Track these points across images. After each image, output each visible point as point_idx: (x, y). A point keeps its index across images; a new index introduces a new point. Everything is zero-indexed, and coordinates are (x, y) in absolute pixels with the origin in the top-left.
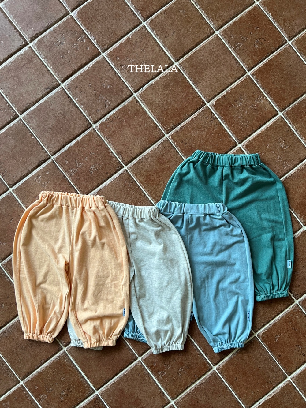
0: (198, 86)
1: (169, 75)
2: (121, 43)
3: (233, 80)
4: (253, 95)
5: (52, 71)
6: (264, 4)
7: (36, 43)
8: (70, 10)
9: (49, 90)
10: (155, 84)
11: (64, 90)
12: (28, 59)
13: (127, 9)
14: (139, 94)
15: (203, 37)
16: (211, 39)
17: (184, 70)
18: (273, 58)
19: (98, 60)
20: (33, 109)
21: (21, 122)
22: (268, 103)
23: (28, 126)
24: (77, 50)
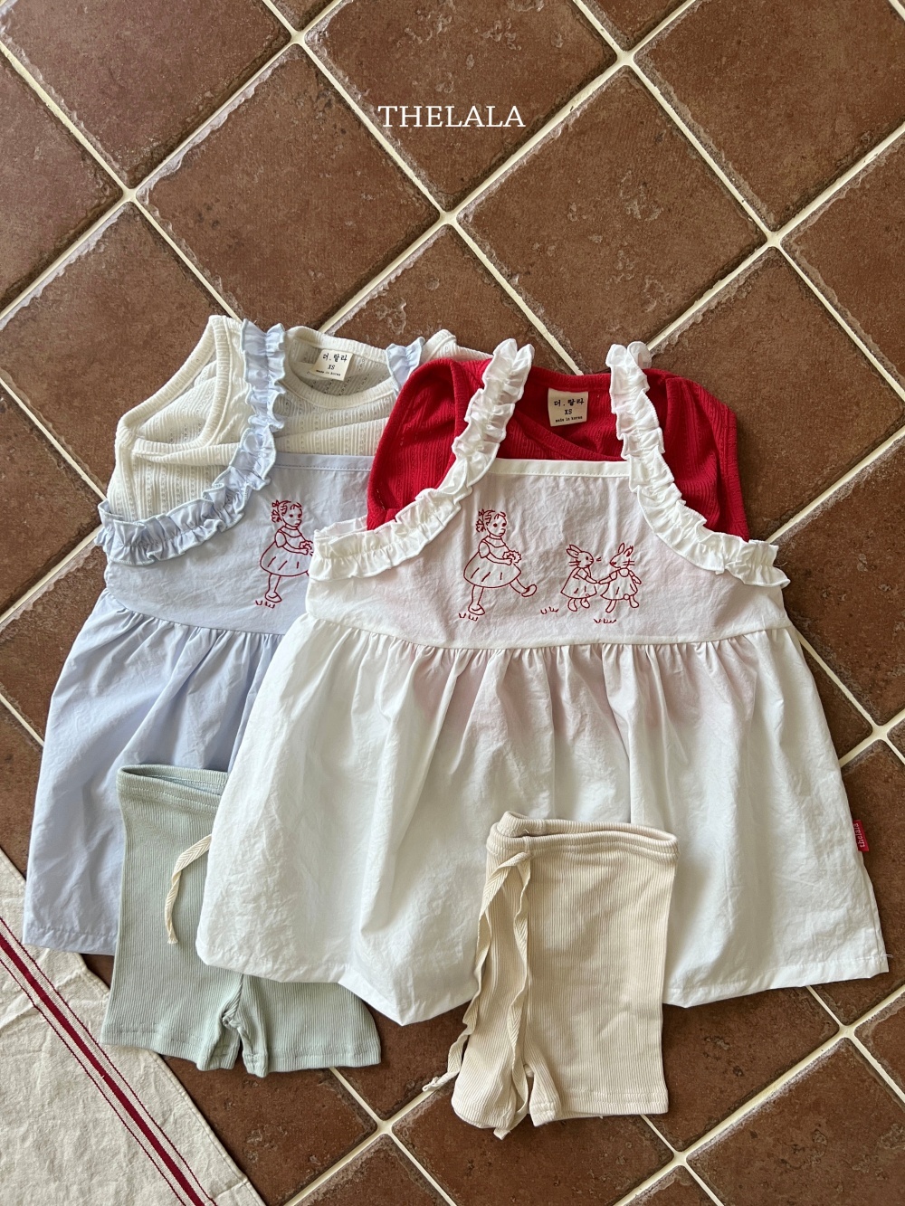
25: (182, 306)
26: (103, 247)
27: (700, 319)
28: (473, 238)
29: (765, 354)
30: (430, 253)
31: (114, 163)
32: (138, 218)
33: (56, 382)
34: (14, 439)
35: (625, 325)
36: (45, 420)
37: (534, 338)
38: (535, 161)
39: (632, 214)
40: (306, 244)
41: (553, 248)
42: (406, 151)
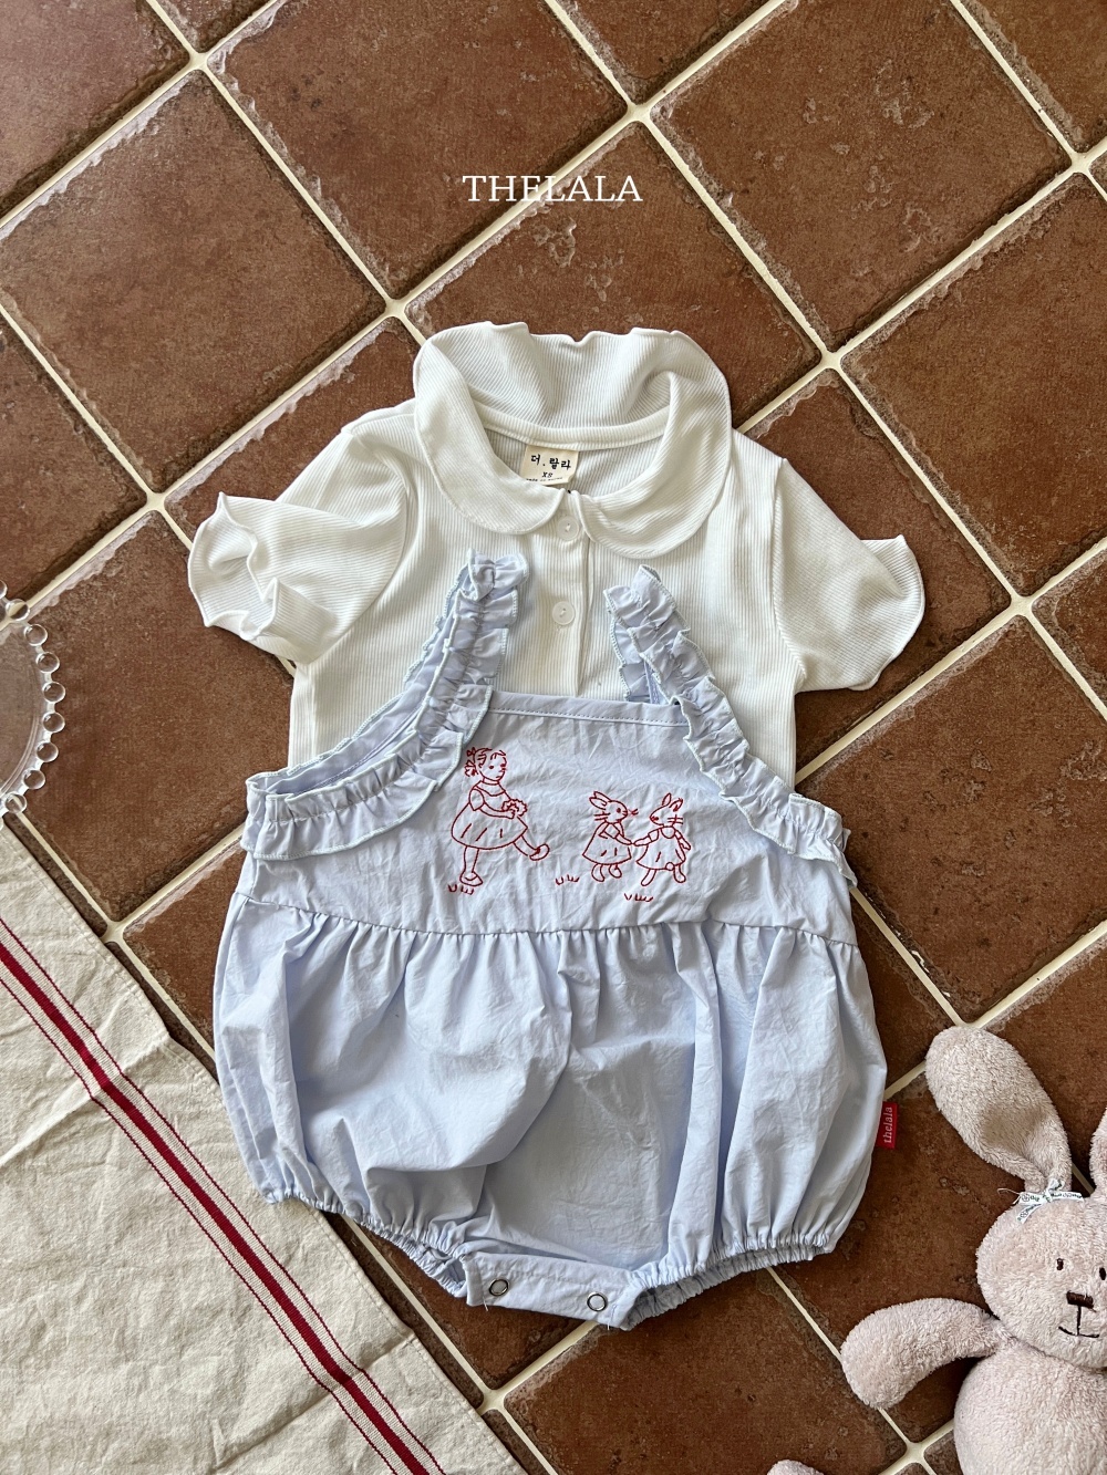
25: (263, 214)
26: (156, 129)
27: (978, 265)
28: (672, 142)
29: (1066, 314)
30: (611, 159)
31: (179, 17)
32: (209, 92)
33: (79, 312)
34: (14, 388)
35: (877, 269)
36: (59, 365)
37: (751, 280)
38: (761, 40)
39: (891, 117)
40: (440, 138)
41: (782, 158)
42: (585, 17)
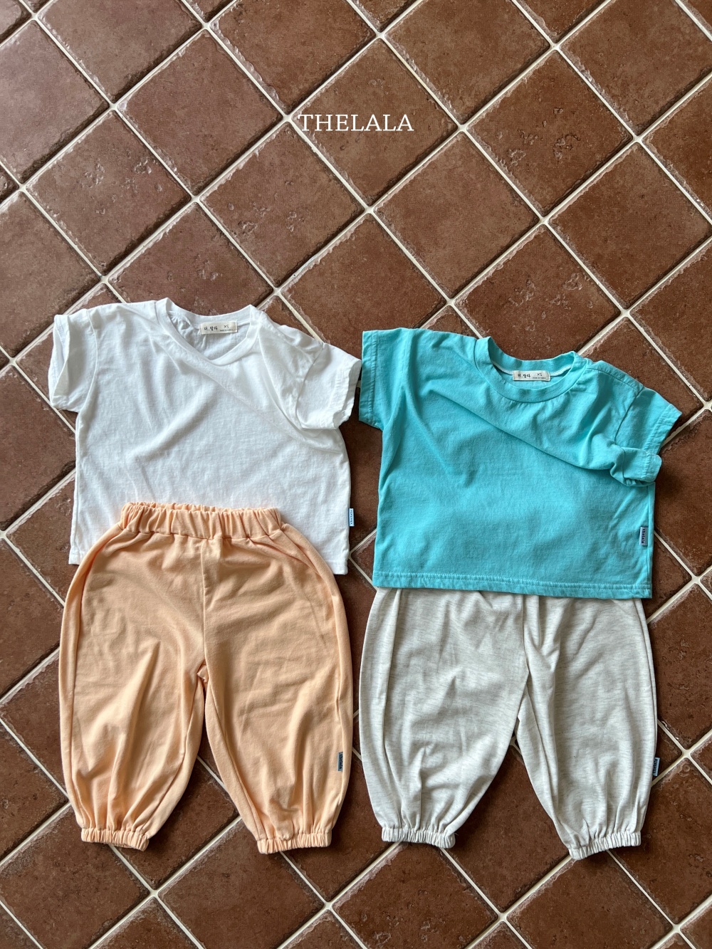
0: (424, 261)
1: (356, 239)
2: (237, 170)
3: (509, 240)
4: (558, 276)
5: (79, 247)
6: (572, 48)
7: (36, 185)
8: (109, 98)
9: (74, 293)
10: (324, 263)
11: (111, 291)
12: (20, 224)
13: (246, 88)
14: (287, 289)
15: (429, 143)
16: (449, 145)
17: (391, 225)
18: (601, 180)
19: (184, 214)
20: (41, 340)
21: (16, 374)
22: (593, 289)
23: (33, 382)
24: (134, 195)
